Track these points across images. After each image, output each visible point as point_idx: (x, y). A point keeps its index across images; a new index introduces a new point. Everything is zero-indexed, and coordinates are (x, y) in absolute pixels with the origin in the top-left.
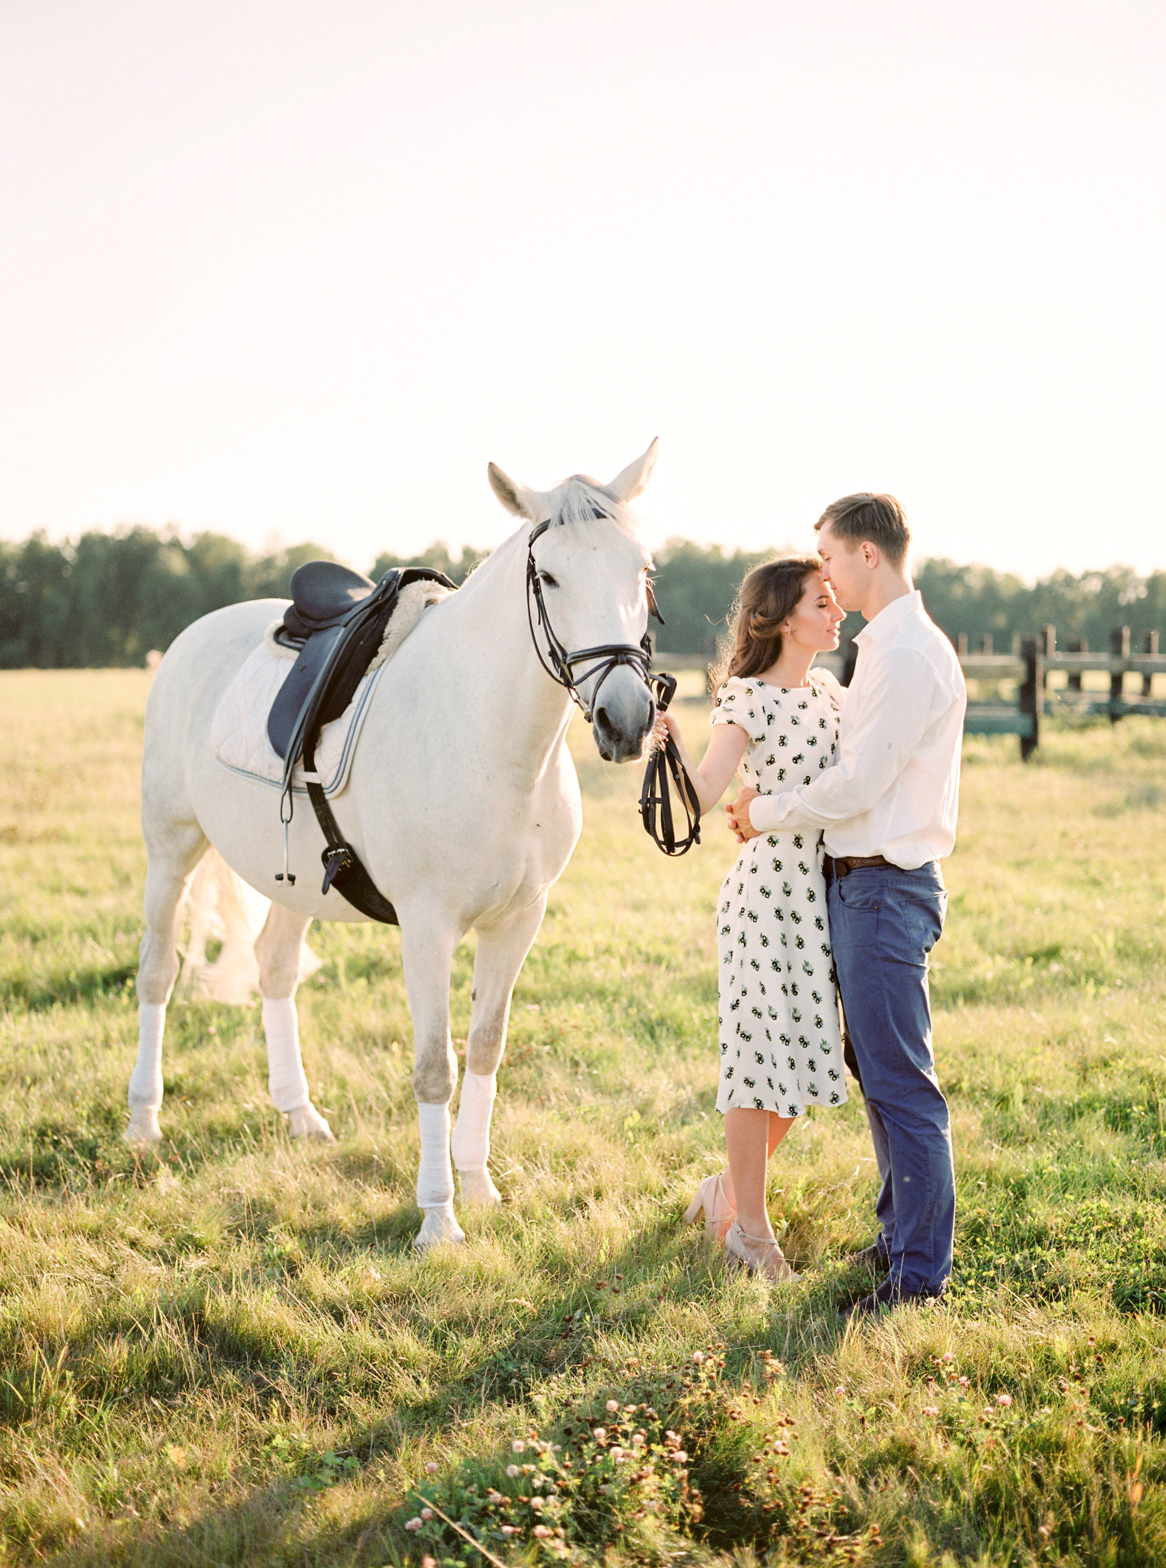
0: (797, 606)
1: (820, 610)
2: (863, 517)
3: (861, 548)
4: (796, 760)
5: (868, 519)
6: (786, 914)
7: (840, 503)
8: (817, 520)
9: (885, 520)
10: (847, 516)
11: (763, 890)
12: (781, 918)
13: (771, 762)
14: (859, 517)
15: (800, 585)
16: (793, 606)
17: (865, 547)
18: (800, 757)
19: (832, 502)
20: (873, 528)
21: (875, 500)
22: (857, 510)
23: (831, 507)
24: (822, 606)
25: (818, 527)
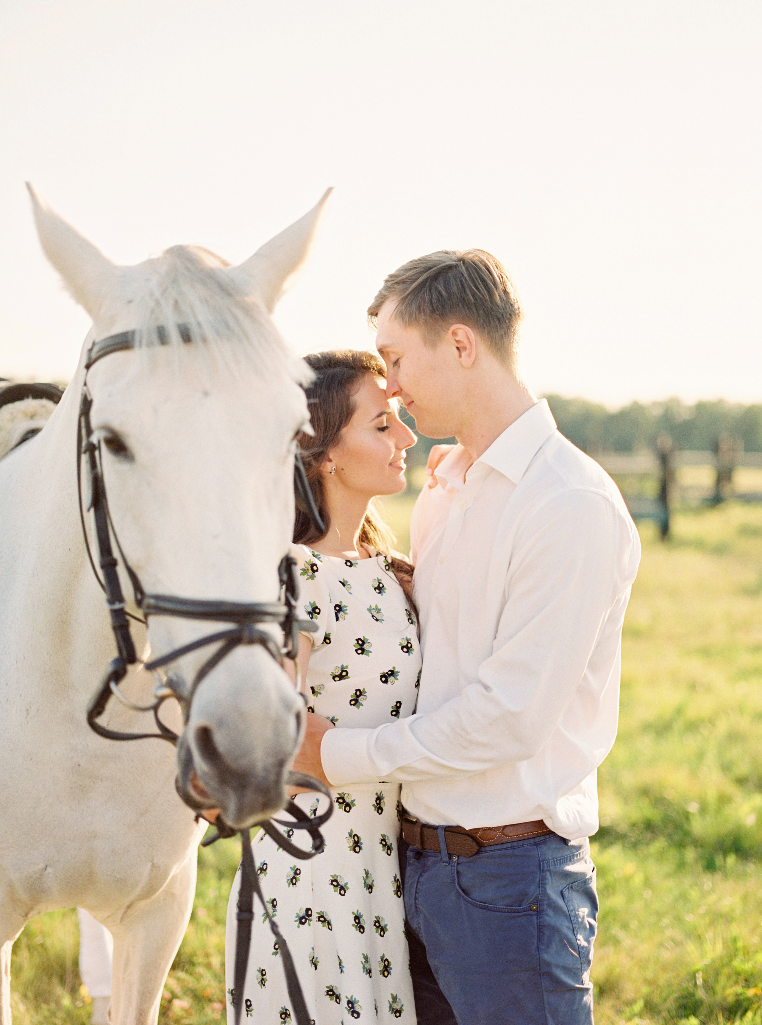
0: (344, 430)
1: (380, 435)
2: (447, 285)
3: (449, 336)
4: (385, 677)
5: (454, 289)
6: (368, 923)
7: (406, 269)
8: (370, 301)
9: (481, 287)
10: (422, 285)
11: (335, 882)
12: (361, 928)
13: (342, 675)
14: (441, 288)
15: (348, 397)
16: (339, 429)
17: (454, 334)
18: (392, 673)
19: (393, 270)
20: (464, 301)
21: (462, 260)
22: (436, 277)
23: (391, 276)
24: (382, 429)
25: (374, 312)
